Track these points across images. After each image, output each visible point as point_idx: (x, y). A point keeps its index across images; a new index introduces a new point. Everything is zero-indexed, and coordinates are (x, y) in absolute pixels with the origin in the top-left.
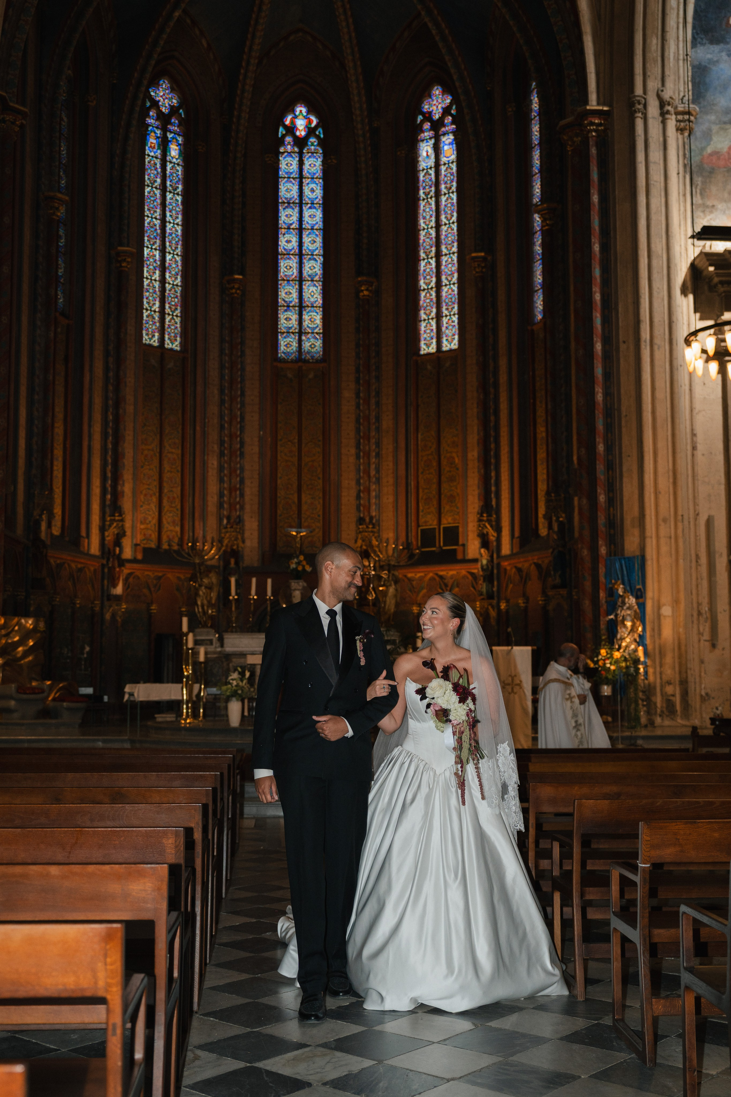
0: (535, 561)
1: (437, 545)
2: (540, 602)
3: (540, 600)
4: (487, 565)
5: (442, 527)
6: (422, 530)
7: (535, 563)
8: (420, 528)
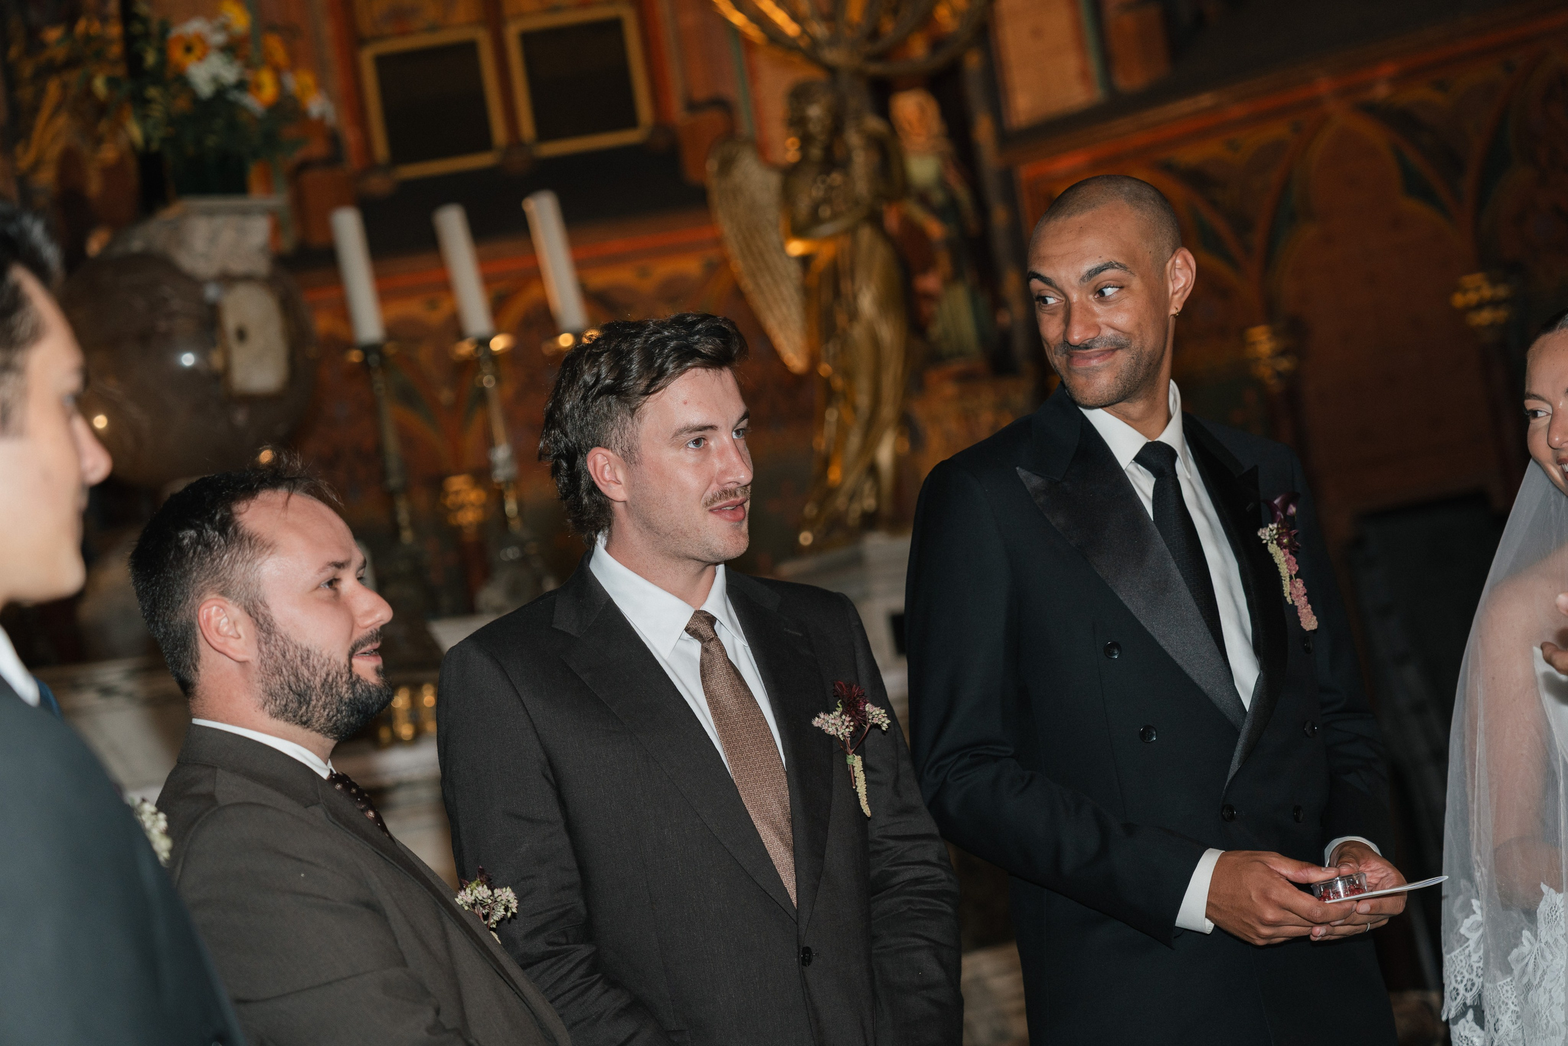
0: (1381, 91)
1: (499, 133)
2: (1485, 317)
3: (1480, 306)
4: (942, 182)
5: (512, 32)
6: (383, 62)
7: (1370, 109)
8: (367, 57)
